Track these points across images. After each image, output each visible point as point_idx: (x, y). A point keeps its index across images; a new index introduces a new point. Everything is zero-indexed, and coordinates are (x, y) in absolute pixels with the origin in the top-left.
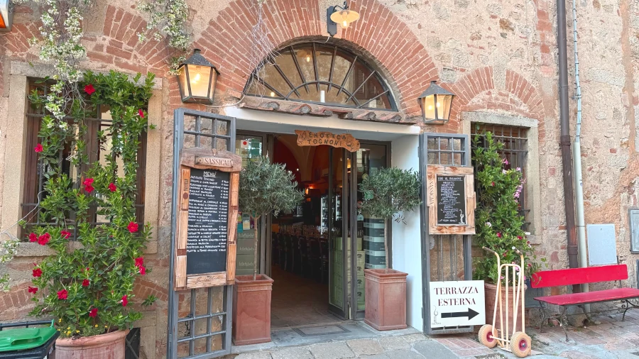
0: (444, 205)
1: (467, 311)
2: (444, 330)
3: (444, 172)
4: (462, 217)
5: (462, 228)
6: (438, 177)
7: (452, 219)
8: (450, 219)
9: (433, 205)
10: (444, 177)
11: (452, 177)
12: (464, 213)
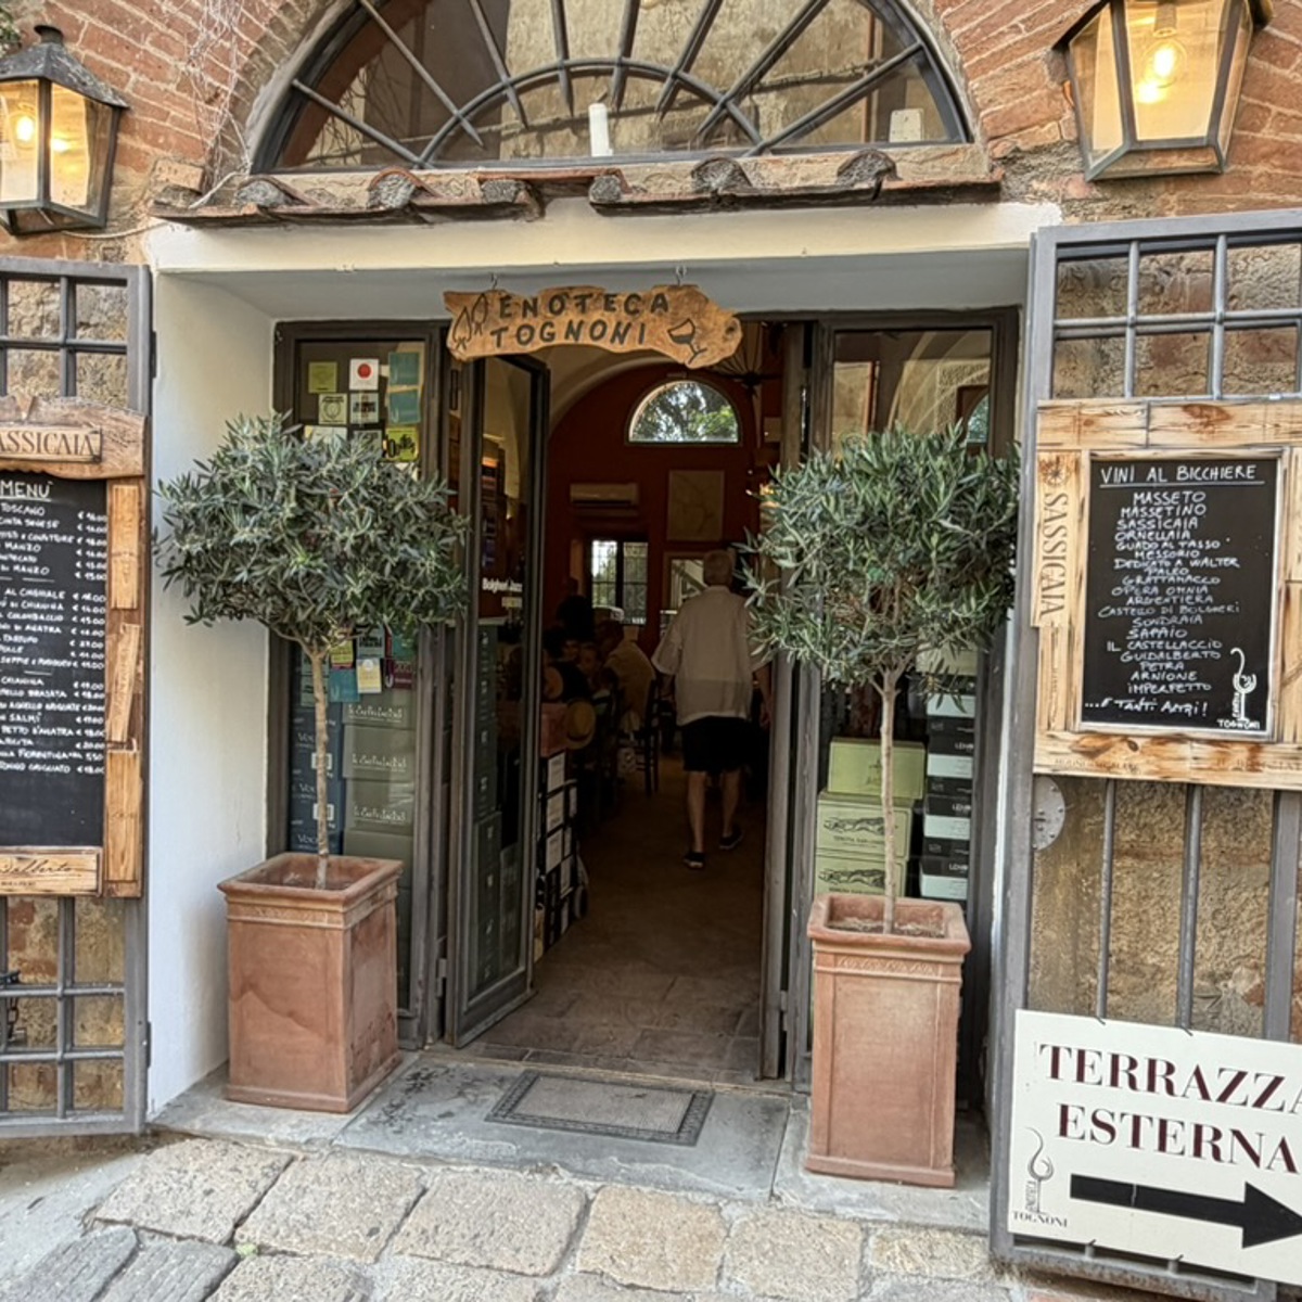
0: (1127, 622)
1: (1239, 1196)
2: (1087, 1258)
3: (1141, 436)
4: (1243, 688)
5: (1240, 754)
6: (1098, 465)
7: (1175, 698)
8: (1161, 698)
9: (1060, 619)
10: (1142, 466)
11: (1190, 463)
12: (1258, 666)
